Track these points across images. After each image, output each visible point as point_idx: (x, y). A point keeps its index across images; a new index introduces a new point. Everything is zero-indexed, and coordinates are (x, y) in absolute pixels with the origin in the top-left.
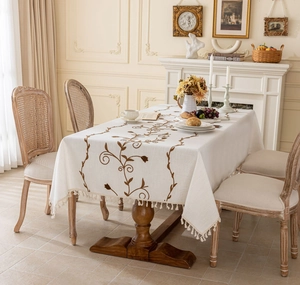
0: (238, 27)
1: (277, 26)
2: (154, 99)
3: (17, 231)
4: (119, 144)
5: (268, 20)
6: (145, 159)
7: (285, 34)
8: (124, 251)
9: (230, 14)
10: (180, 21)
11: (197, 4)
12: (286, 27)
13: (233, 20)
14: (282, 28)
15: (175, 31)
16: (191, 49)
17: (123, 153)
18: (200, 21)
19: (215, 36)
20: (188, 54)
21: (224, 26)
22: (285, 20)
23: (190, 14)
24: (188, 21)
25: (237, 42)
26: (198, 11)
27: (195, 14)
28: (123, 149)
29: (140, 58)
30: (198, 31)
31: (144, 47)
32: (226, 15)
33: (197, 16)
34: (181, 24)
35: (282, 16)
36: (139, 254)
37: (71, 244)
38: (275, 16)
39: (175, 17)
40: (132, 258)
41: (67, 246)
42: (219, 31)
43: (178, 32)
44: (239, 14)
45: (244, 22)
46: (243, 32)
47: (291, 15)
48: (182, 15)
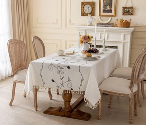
0: (110, 11)
1: (128, 11)
2: (73, 45)
3: (11, 105)
5: (124, 8)
7: (132, 14)
9: (107, 6)
10: (84, 9)
12: (132, 11)
13: (108, 8)
14: (130, 11)
15: (82, 13)
16: (89, 22)
18: (93, 9)
19: (100, 15)
20: (88, 24)
21: (104, 11)
22: (132, 8)
23: (89, 6)
24: (87, 9)
25: (110, 18)
26: (93, 4)
27: (91, 5)
29: (66, 26)
30: (92, 13)
31: (68, 21)
32: (105, 6)
33: (92, 7)
34: (85, 10)
35: (130, 6)
36: (66, 115)
37: (35, 110)
38: (127, 6)
39: (82, 7)
41: (33, 111)
42: (102, 13)
43: (84, 14)
44: (111, 5)
45: (113, 9)
46: (113, 13)
47: (135, 6)
48: (85, 6)
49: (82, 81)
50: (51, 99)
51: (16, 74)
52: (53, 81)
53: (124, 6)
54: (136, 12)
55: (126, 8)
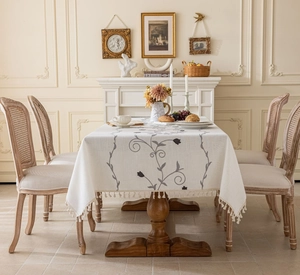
0: (165, 47)
1: (201, 46)
2: (86, 121)
5: (192, 40)
7: (208, 52)
8: (143, 250)
9: (157, 36)
10: (109, 43)
11: (125, 28)
12: (209, 45)
13: (160, 41)
14: (205, 47)
15: (104, 53)
16: (125, 69)
18: (128, 43)
19: (143, 56)
20: (123, 73)
21: (152, 47)
22: (207, 39)
23: (119, 37)
24: (116, 43)
25: (169, 60)
26: (126, 34)
27: (123, 36)
29: (69, 82)
30: (128, 51)
31: (73, 71)
32: (153, 37)
33: (125, 39)
34: (110, 46)
35: (205, 36)
36: (160, 251)
38: (199, 36)
39: (104, 40)
40: (152, 255)
42: (148, 52)
43: (107, 54)
44: (165, 35)
45: (170, 42)
46: (170, 52)
47: (212, 35)
48: (111, 38)
49: (207, 168)
50: (93, 230)
51: (25, 175)
52: (140, 174)
53: (192, 36)
54: (215, 48)
55: (196, 39)
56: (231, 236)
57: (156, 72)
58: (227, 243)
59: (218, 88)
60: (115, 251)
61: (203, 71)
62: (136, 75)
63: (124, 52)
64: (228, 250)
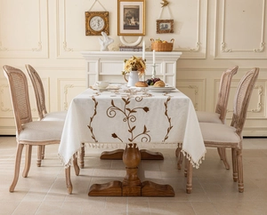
0: (137, 27)
1: (166, 26)
3: (12, 191)
4: (124, 100)
5: (159, 22)
6: (146, 109)
7: (172, 32)
8: (119, 191)
9: (130, 18)
10: (91, 23)
11: (103, 10)
12: (172, 26)
13: (133, 22)
14: (169, 27)
15: (87, 31)
16: (104, 44)
17: (127, 106)
18: (107, 23)
19: (119, 34)
20: (102, 48)
21: (126, 27)
22: (171, 21)
23: (99, 18)
24: (97, 24)
26: (105, 16)
27: (103, 18)
28: (127, 103)
29: (58, 54)
30: (106, 30)
31: (62, 45)
32: (127, 18)
33: (105, 20)
34: (92, 26)
35: (169, 19)
38: (164, 18)
39: (87, 21)
40: (126, 195)
42: (122, 31)
43: (90, 32)
44: (136, 16)
45: (141, 23)
46: (141, 31)
47: (175, 18)
48: (93, 19)
53: (159, 18)
54: (177, 28)
55: (162, 21)
56: (190, 181)
57: (129, 47)
58: (187, 187)
59: (179, 61)
60: (97, 191)
61: (168, 47)
62: (113, 49)
63: (104, 30)
64: (188, 192)
